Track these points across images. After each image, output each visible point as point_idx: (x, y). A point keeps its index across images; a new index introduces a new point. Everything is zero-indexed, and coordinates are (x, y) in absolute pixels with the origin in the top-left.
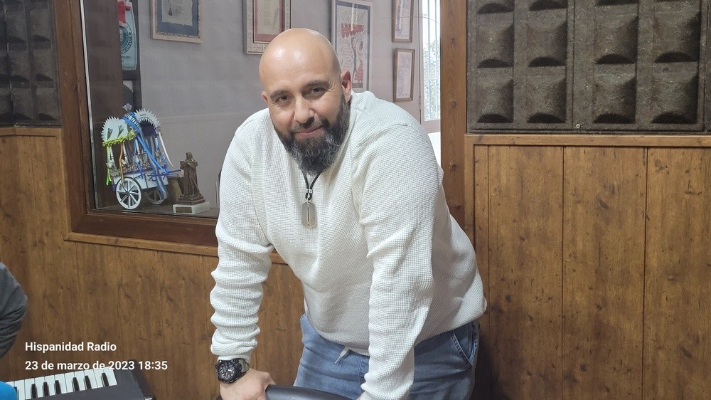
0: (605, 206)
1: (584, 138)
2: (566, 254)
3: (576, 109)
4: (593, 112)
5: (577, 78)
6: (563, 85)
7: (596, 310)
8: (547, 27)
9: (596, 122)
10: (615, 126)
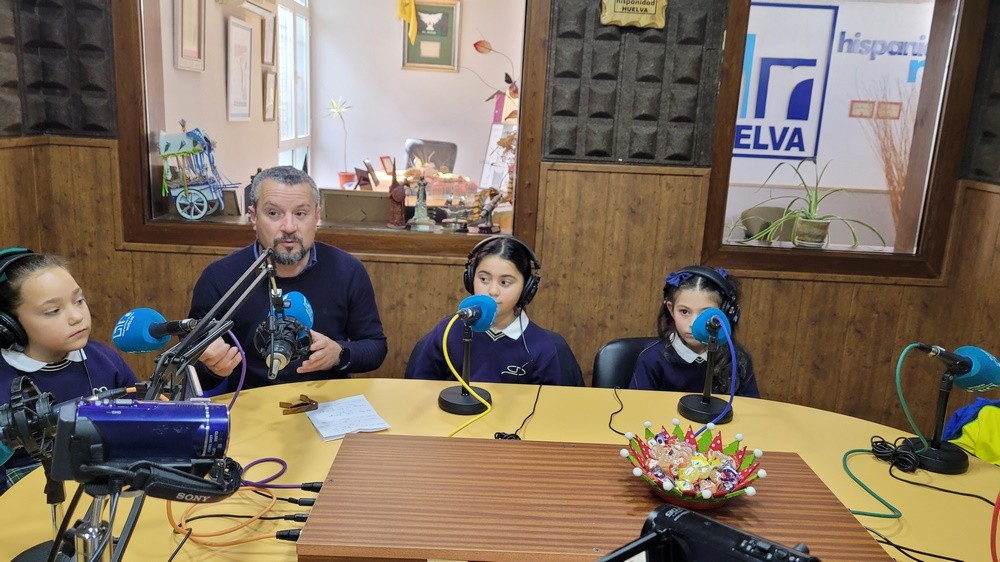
0: (634, 212)
1: (625, 168)
2: (607, 243)
3: (618, 148)
4: (630, 151)
5: (620, 127)
6: (612, 131)
7: (622, 279)
8: (605, 92)
9: (630, 157)
10: (642, 160)
